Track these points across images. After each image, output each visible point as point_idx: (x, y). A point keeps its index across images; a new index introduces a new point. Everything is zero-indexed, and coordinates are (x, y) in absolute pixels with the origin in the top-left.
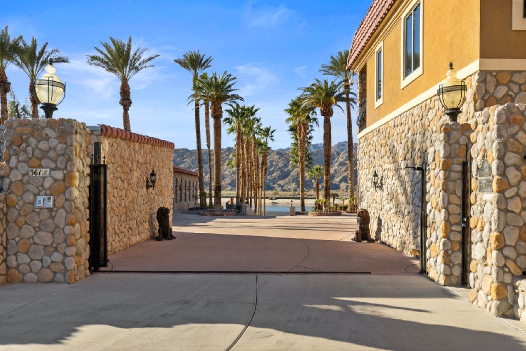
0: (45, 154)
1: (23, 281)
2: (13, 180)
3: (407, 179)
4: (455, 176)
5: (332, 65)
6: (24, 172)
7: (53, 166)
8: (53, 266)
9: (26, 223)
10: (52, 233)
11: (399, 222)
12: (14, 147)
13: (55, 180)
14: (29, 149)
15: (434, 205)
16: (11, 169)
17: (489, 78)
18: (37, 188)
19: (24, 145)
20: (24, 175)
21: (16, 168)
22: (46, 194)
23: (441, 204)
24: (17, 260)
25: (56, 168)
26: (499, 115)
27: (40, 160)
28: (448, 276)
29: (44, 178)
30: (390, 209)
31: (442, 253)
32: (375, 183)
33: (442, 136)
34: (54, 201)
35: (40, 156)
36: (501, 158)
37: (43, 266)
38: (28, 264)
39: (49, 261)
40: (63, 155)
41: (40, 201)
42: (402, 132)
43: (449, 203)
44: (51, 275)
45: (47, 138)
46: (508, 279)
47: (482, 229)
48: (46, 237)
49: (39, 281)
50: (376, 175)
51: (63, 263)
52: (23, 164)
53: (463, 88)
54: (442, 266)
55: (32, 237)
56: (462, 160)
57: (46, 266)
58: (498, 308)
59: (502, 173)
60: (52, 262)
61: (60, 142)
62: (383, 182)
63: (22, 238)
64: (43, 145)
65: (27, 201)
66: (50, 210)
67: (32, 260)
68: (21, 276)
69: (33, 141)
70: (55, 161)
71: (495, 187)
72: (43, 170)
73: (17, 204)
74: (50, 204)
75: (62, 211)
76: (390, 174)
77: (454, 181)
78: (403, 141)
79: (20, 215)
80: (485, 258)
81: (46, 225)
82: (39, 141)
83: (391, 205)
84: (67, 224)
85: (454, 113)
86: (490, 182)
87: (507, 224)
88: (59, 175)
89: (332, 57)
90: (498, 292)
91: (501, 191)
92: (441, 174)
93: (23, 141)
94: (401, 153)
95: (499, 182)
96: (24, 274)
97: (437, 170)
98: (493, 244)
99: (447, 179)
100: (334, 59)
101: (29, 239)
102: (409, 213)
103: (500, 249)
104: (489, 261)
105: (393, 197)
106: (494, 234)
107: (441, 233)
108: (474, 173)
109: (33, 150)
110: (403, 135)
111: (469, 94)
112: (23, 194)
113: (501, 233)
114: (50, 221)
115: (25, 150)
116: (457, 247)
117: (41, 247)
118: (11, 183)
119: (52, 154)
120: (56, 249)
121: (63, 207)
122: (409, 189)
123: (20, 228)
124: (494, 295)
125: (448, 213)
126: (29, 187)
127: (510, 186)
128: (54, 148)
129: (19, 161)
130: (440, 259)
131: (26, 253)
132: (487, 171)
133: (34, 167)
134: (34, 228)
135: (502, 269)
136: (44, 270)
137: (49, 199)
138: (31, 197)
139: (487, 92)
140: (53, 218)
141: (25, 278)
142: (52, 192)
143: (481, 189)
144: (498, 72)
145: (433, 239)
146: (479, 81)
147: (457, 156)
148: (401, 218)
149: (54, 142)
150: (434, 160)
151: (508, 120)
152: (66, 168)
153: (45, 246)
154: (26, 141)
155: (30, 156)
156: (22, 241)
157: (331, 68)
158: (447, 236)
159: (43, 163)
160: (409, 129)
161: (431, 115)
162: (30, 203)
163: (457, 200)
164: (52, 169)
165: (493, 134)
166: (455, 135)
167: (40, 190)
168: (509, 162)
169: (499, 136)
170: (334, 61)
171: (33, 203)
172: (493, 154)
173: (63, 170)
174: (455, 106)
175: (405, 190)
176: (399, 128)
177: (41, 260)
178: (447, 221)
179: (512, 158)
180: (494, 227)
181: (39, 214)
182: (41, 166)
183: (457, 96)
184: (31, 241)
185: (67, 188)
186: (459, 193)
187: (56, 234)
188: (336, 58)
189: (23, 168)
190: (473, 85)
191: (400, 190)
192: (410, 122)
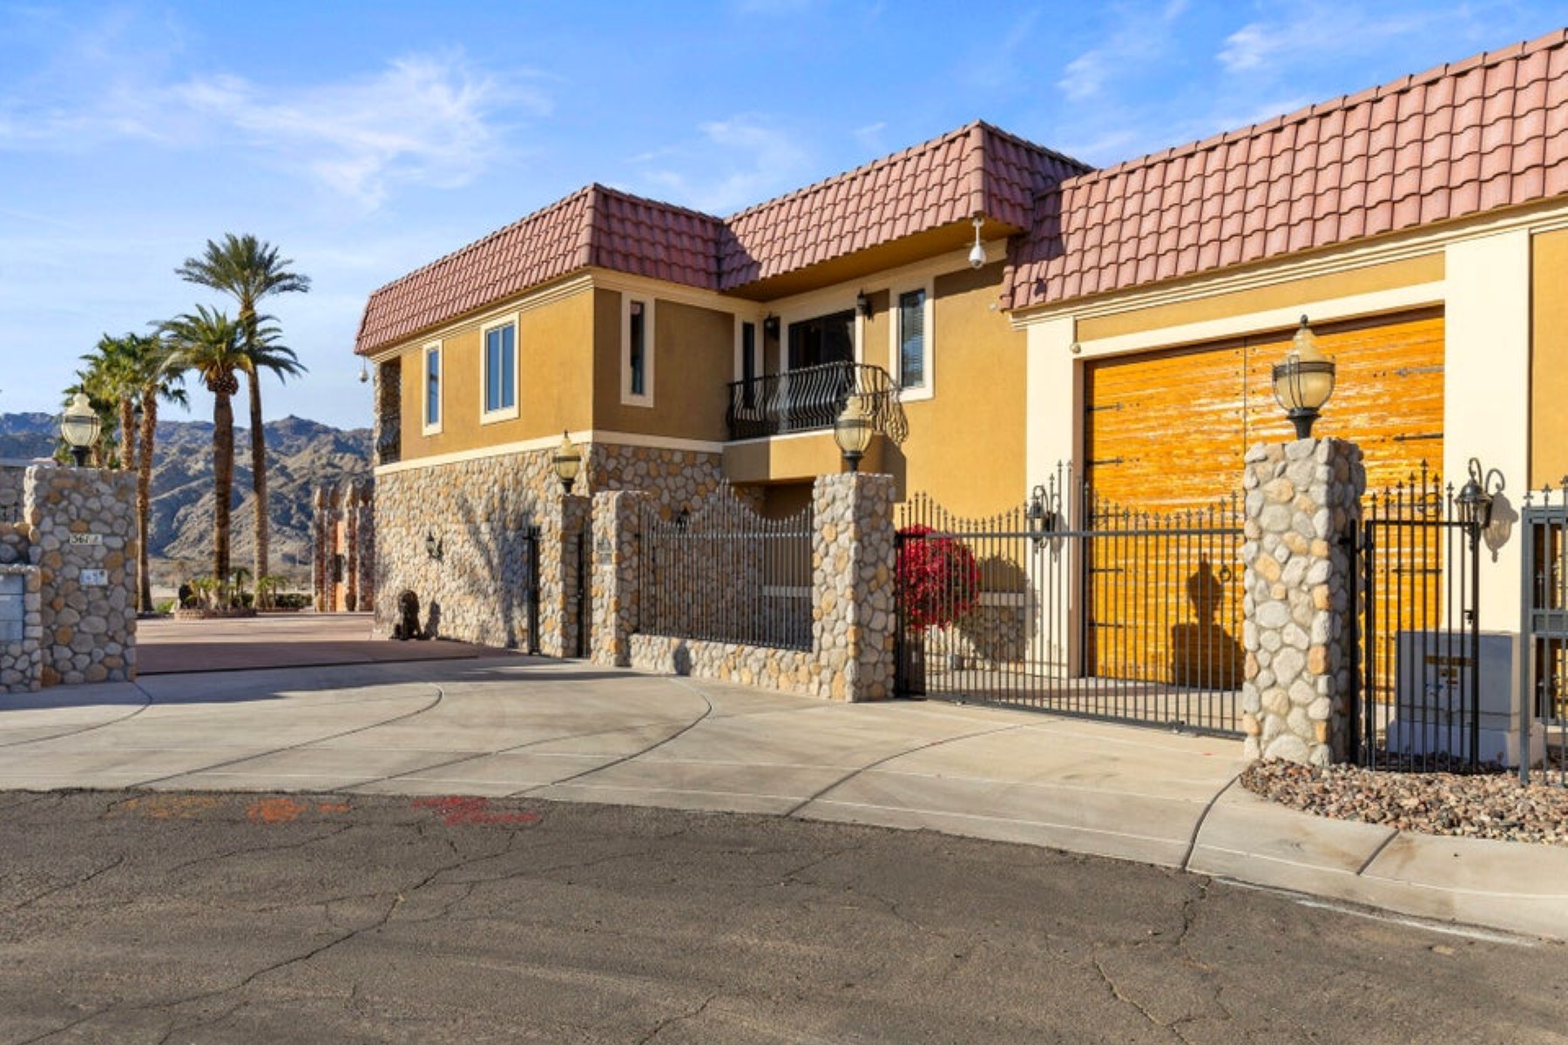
0: (95, 515)
1: (62, 682)
2: (48, 548)
3: (492, 546)
4: (572, 548)
5: (212, 264)
6: (64, 538)
7: (108, 531)
8: (108, 660)
9: (67, 605)
10: (106, 618)
11: (476, 605)
12: (50, 505)
13: (110, 549)
14: (73, 509)
15: (550, 577)
16: (43, 534)
17: (601, 450)
18: (85, 559)
19: (65, 503)
20: (62, 543)
21: (52, 533)
22: (97, 568)
23: (558, 576)
24: (52, 655)
25: (113, 534)
26: (618, 500)
27: (89, 523)
28: (565, 648)
29: (93, 546)
30: (459, 588)
31: (560, 625)
32: (430, 551)
33: (560, 507)
34: (109, 577)
35: (88, 518)
36: (619, 536)
37: (92, 662)
38: (70, 660)
39: (102, 653)
40: (123, 518)
41: (89, 578)
42: (483, 483)
43: (567, 575)
44: (105, 671)
45: (98, 495)
46: (623, 635)
47: (603, 596)
48: (98, 623)
49: (87, 681)
50: (431, 539)
51: (122, 656)
52: (62, 528)
53: (578, 459)
54: (560, 639)
55: (77, 624)
56: (577, 532)
57: (96, 660)
58: (616, 660)
59: (619, 548)
60: (107, 655)
61: (119, 501)
62: (444, 549)
63: (60, 626)
64: (94, 504)
65: (69, 577)
66: (104, 588)
67: (75, 654)
68: (59, 676)
69: (77, 498)
70: (111, 525)
71: (614, 560)
72: (92, 537)
73: (54, 580)
74: (104, 581)
75: (121, 589)
76: (459, 539)
77: (571, 553)
78: (485, 496)
79: (57, 595)
80: (605, 621)
81: (98, 608)
82: (86, 498)
83: (461, 582)
84: (128, 606)
85: (568, 483)
86: (610, 555)
87: (622, 591)
88: (117, 543)
89: (211, 245)
90: (617, 646)
91: (619, 563)
92: (559, 546)
93: (63, 497)
94: (480, 511)
95: (618, 556)
96: (63, 673)
97: (553, 541)
98: (612, 607)
99: (564, 550)
100: (216, 250)
101: (71, 626)
102: (495, 591)
103: (618, 611)
104: (608, 623)
105: (464, 569)
106: (613, 599)
107: (558, 606)
108: (595, 546)
109: (78, 509)
110: (486, 487)
111: (582, 465)
112: (62, 568)
113: (618, 597)
114: (103, 603)
115: (65, 510)
116: (573, 619)
117: (91, 637)
118: (44, 553)
119: (107, 516)
120: (112, 639)
121: (123, 585)
122: (496, 561)
123: (57, 613)
124: (613, 650)
125: (566, 586)
126: (71, 558)
127: (625, 559)
128: (110, 509)
129: (55, 524)
130: (557, 632)
131: (68, 645)
132: (606, 546)
133: (79, 532)
134: (80, 613)
135: (619, 627)
136: (93, 666)
137: (102, 573)
138: (76, 572)
139: (599, 464)
140: (106, 597)
141: (66, 678)
142: (103, 564)
143: (601, 561)
144: (610, 445)
145: (549, 612)
146: (592, 452)
147: (574, 528)
148: (481, 599)
149: (109, 501)
150: (550, 530)
151: (624, 505)
152: (126, 534)
153: (95, 636)
154: (68, 498)
155: (74, 518)
156: (61, 629)
157: (209, 270)
158: (564, 609)
159: (92, 527)
160: (495, 482)
161: (531, 471)
162: (72, 579)
163: (574, 572)
164: (105, 535)
165: (612, 515)
166: (572, 507)
167: (88, 561)
168: (624, 539)
169: (618, 516)
170: (215, 254)
171: (77, 580)
172: (612, 533)
173: (122, 537)
174: (570, 476)
175: (489, 562)
176: (475, 477)
177: (90, 654)
178: (565, 593)
179: (627, 536)
180: (613, 592)
181: (86, 593)
182: (89, 531)
183: (572, 465)
184: (75, 629)
185: (127, 560)
186: (576, 565)
187: (111, 619)
188: (222, 250)
189: (63, 533)
190: (586, 454)
191: (479, 561)
192: (496, 473)
